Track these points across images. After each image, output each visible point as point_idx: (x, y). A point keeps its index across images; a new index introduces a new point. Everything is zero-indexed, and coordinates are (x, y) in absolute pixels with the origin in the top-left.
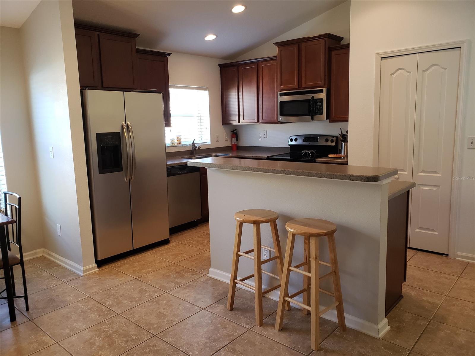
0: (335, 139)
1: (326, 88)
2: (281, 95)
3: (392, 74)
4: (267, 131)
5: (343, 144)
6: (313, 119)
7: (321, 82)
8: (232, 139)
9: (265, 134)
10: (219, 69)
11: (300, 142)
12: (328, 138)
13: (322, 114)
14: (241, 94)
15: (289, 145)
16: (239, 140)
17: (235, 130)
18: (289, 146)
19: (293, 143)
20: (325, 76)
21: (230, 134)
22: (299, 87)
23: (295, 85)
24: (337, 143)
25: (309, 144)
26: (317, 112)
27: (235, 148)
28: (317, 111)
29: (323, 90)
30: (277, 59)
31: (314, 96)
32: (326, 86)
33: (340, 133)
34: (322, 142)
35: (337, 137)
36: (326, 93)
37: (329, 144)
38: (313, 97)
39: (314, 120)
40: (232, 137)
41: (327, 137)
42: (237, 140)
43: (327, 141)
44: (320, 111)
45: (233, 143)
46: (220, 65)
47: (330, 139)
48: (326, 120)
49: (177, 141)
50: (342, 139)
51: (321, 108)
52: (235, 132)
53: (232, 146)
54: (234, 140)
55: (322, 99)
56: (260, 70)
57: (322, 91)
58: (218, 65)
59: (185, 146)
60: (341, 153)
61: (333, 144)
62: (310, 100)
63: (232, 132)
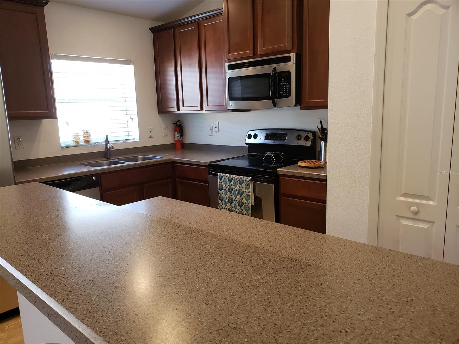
0: (310, 135)
1: (295, 54)
2: (231, 67)
3: (410, 15)
4: (219, 123)
5: (323, 143)
6: (275, 105)
7: (287, 44)
8: (174, 133)
9: (216, 127)
10: (151, 34)
11: (261, 140)
12: (302, 134)
13: (289, 95)
14: (179, 69)
15: (247, 144)
16: (184, 135)
17: (178, 121)
18: (247, 146)
19: (252, 141)
20: (293, 33)
21: (171, 127)
22: (255, 55)
23: (249, 52)
24: (314, 142)
25: (273, 143)
26: (282, 94)
27: (179, 146)
28: (282, 92)
29: (289, 57)
30: (223, 13)
31: (277, 67)
32: (295, 50)
33: (320, 127)
34: (291, 141)
35: (314, 133)
36: (295, 63)
37: (302, 143)
38: (275, 69)
39: (277, 106)
40: (175, 131)
41: (298, 133)
42: (182, 135)
43: (299, 138)
44: (286, 91)
45: (177, 139)
46: (151, 29)
47: (304, 135)
48: (296, 105)
49: (84, 139)
50: (320, 136)
51: (287, 86)
52: (179, 124)
53: (175, 143)
54: (177, 135)
55: (289, 73)
56: (202, 32)
57: (288, 59)
58: (150, 29)
59: (95, 145)
60: (320, 159)
61: (309, 144)
62: (271, 73)
63: (174, 123)
